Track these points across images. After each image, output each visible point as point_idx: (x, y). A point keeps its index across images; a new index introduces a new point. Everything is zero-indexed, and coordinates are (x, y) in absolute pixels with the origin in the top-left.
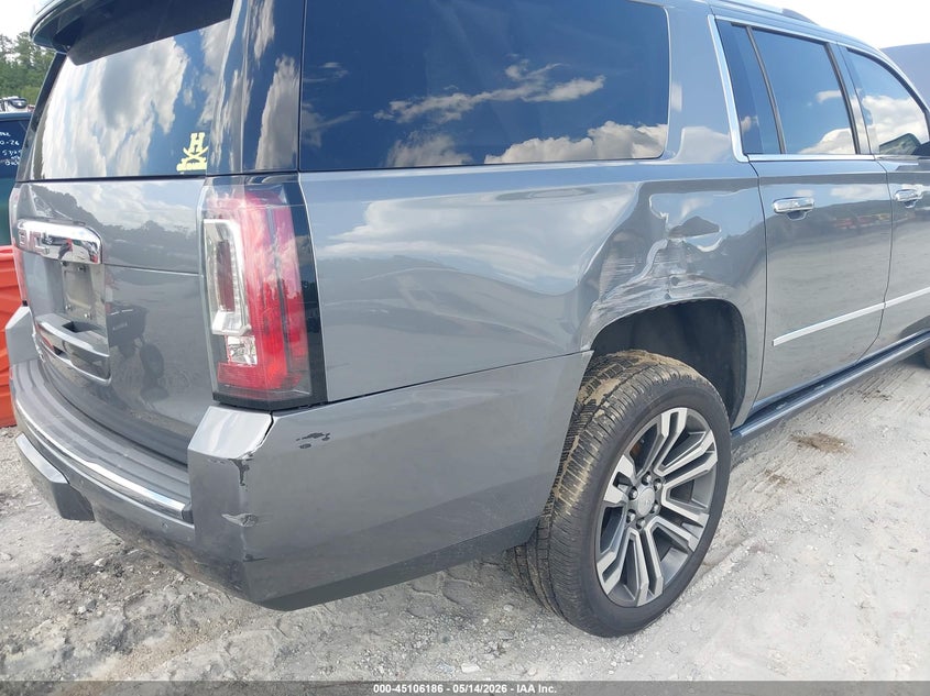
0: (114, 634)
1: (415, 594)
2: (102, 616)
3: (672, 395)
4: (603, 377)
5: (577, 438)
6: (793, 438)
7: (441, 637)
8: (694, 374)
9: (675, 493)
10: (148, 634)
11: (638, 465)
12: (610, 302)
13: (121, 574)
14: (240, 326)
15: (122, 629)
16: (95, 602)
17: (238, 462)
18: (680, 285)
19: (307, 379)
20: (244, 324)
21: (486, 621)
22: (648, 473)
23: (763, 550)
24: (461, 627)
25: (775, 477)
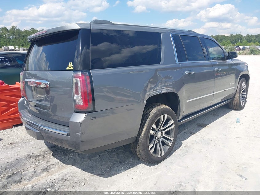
0: (45, 168)
1: (111, 158)
2: (42, 165)
3: (163, 112)
4: (149, 108)
5: (144, 120)
6: (197, 125)
7: (117, 166)
8: (168, 107)
9: (166, 133)
10: (52, 168)
11: (157, 127)
12: (150, 93)
13: (44, 157)
14: (80, 98)
15: (47, 167)
16: (39, 163)
17: (80, 122)
18: (164, 89)
19: (92, 107)
20: (80, 97)
21: (126, 162)
22: (159, 129)
23: (187, 147)
24: (121, 164)
25: (192, 133)
